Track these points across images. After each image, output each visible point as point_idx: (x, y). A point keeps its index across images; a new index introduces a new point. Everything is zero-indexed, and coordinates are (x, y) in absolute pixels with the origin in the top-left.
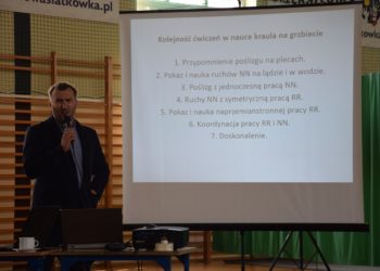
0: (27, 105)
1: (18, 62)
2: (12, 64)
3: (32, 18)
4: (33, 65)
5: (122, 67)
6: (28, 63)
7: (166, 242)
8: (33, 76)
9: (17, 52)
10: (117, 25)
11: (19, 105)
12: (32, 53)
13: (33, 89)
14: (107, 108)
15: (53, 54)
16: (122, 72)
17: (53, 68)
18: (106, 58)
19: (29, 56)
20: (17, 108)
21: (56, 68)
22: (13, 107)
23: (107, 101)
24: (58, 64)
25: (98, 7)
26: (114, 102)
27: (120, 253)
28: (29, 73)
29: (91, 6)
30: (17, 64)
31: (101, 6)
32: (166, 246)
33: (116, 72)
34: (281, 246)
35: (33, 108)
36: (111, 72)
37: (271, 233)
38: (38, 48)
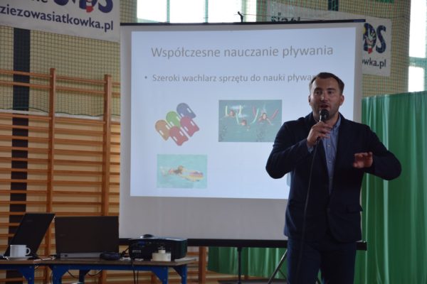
0: (25, 121)
1: (16, 78)
2: (11, 79)
3: (32, 34)
4: (31, 81)
5: (122, 86)
6: (27, 79)
7: (164, 252)
8: (31, 92)
9: (16, 68)
10: (117, 44)
11: (16, 120)
12: (31, 69)
13: (31, 105)
14: (105, 126)
15: (52, 70)
16: (122, 91)
17: (52, 85)
18: (106, 76)
19: (28, 71)
20: (14, 124)
21: (55, 84)
22: (10, 123)
23: (105, 120)
24: (58, 81)
25: (98, 26)
26: (113, 120)
27: (116, 263)
28: (27, 89)
29: (91, 24)
30: (15, 80)
31: (102, 25)
32: (163, 256)
33: (116, 90)
34: (277, 264)
35: (30, 124)
36: (110, 90)
37: (268, 250)
38: (37, 64)
